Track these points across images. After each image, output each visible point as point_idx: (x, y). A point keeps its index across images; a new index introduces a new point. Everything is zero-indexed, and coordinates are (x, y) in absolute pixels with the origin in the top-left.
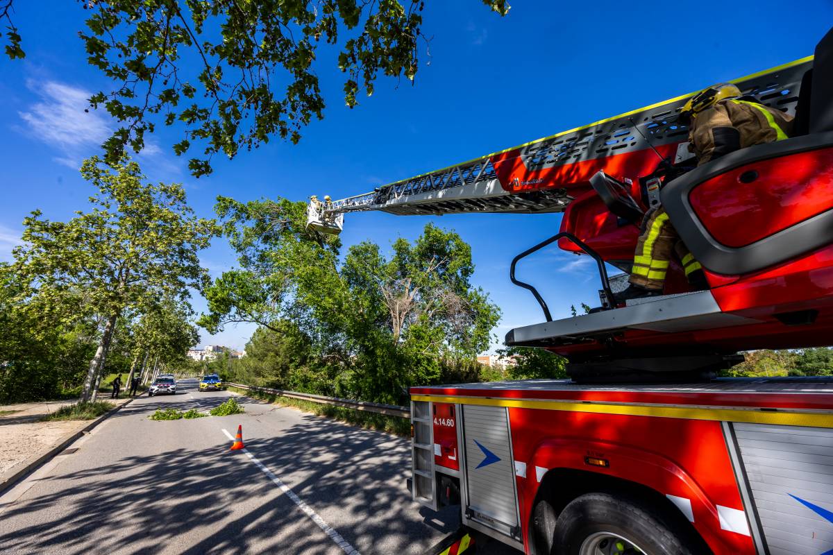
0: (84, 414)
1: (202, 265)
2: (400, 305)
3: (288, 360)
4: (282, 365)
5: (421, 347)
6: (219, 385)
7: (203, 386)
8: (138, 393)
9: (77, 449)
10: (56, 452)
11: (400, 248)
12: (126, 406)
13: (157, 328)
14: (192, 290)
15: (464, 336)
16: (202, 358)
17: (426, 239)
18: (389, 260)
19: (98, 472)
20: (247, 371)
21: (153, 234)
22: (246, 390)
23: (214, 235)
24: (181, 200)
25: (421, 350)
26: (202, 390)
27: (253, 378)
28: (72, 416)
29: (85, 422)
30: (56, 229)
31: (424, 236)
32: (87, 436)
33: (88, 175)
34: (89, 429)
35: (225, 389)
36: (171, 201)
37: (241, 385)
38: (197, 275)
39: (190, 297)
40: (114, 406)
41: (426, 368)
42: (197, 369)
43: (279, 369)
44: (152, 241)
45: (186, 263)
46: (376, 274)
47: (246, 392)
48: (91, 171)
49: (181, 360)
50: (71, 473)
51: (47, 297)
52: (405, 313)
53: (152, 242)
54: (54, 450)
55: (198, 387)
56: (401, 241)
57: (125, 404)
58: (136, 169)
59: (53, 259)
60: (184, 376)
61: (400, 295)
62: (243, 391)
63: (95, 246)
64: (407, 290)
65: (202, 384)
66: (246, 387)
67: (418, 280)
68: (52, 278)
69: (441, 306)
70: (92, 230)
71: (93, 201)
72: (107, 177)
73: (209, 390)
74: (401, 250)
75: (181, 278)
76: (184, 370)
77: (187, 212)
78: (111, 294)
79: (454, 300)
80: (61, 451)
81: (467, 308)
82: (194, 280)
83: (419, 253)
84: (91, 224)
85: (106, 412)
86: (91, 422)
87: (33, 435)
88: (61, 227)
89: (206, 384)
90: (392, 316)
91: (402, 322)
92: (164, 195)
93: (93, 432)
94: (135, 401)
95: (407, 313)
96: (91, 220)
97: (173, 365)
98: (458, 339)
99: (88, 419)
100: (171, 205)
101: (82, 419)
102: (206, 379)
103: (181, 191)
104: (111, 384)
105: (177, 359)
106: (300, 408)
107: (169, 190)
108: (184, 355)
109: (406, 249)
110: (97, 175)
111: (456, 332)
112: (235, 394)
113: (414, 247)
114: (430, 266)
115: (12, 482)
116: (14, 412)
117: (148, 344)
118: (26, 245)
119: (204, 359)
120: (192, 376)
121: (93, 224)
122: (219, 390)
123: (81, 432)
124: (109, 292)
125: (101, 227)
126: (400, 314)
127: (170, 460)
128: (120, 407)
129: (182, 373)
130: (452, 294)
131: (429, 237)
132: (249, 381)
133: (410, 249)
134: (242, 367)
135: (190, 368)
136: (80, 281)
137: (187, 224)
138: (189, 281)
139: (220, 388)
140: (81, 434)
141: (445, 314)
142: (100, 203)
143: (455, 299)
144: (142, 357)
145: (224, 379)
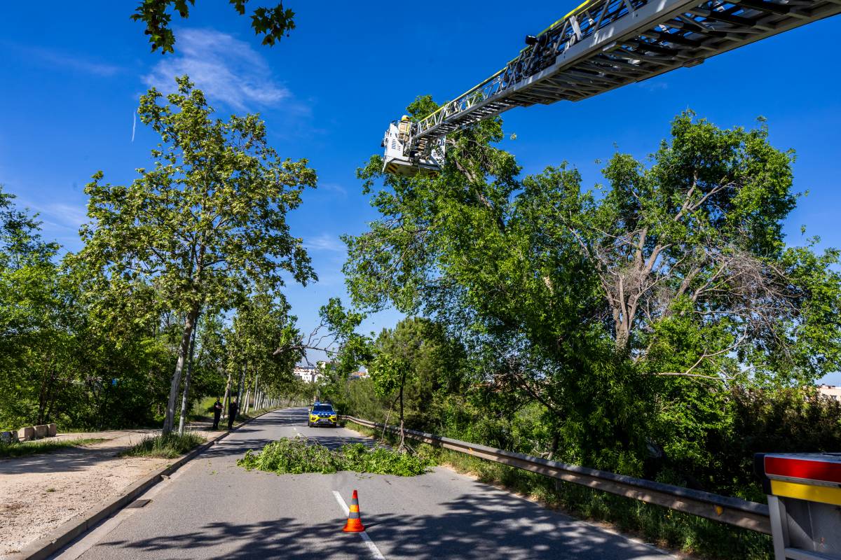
0: (166, 450)
1: (293, 234)
2: (625, 281)
3: (430, 384)
4: (422, 392)
5: (683, 363)
6: (334, 419)
7: (313, 419)
8: (236, 425)
9: (149, 501)
10: (126, 501)
11: (619, 174)
12: (220, 442)
13: (251, 334)
14: (283, 273)
15: (774, 342)
16: (313, 378)
17: (678, 147)
18: (599, 198)
19: (174, 543)
20: (371, 399)
21: (227, 189)
22: (371, 429)
23: (306, 186)
24: (259, 137)
25: (682, 369)
26: (312, 425)
27: (379, 410)
28: (154, 452)
29: (168, 461)
30: (119, 196)
31: (672, 141)
32: (166, 482)
33: (147, 116)
34: (170, 471)
35: (342, 425)
36: (247, 141)
37: (363, 421)
38: (288, 250)
39: (282, 283)
40: (205, 441)
41: (695, 406)
42: (308, 394)
43: (417, 398)
44: (226, 199)
45: (273, 233)
46: (575, 227)
47: (370, 432)
48: (150, 111)
49: (286, 380)
50: (145, 538)
51: (117, 290)
52: (637, 297)
53: (225, 202)
54: (122, 499)
55: (307, 420)
56: (620, 160)
57: (218, 439)
58: (201, 100)
59: (117, 236)
60: (293, 403)
61: (625, 263)
62: (367, 431)
63: (162, 216)
64: (638, 253)
65: (312, 416)
66: (370, 424)
67: (663, 232)
68: (120, 265)
69: (716, 281)
70: (157, 194)
71: (156, 156)
72: (168, 116)
73: (321, 425)
74: (622, 178)
75: (269, 257)
76: (292, 395)
77: (268, 156)
78: (183, 282)
79: (749, 266)
80: (131, 501)
81: (780, 282)
82: (285, 258)
83: (661, 178)
84: (155, 186)
85: (193, 450)
86: (174, 461)
87: (108, 474)
88: (123, 193)
89: (317, 417)
90: (611, 303)
91: (632, 314)
92: (238, 134)
93: (174, 476)
94: (232, 436)
95: (643, 296)
96: (155, 181)
97: (278, 387)
98: (760, 348)
99: (171, 457)
100: (248, 147)
101: (164, 456)
102: (317, 409)
103: (258, 125)
104: (210, 410)
105: (282, 379)
106: (454, 465)
107: (244, 124)
108: (289, 373)
109: (632, 174)
110: (157, 116)
111: (752, 334)
112: (356, 434)
113: (648, 168)
114: (687, 202)
115: (63, 543)
116: (102, 440)
117: (242, 357)
118: (91, 223)
119: (316, 380)
120: (303, 404)
121: (157, 185)
122: (334, 426)
123: (160, 475)
124: (181, 279)
125: (166, 189)
126: (627, 298)
127: (270, 535)
128: (212, 443)
129: (291, 399)
130: (740, 255)
131: (683, 142)
132: (374, 415)
133: (640, 175)
134: (363, 393)
135: (298, 392)
136: (153, 267)
137: (268, 172)
138: (279, 260)
139: (335, 423)
140: (158, 479)
141: (725, 298)
142: (164, 156)
143: (750, 263)
144: (238, 376)
145: (343, 410)
